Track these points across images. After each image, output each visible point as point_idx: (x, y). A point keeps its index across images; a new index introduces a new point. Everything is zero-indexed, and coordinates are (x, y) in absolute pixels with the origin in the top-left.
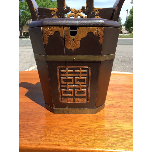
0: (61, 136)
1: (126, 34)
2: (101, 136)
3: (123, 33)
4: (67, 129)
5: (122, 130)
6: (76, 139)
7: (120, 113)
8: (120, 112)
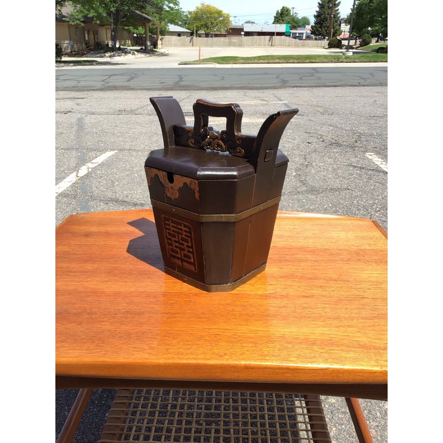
0: (194, 347)
1: (353, 48)
2: (251, 345)
3: (344, 45)
4: (202, 337)
5: (283, 337)
6: (216, 351)
7: (285, 309)
8: (285, 307)
